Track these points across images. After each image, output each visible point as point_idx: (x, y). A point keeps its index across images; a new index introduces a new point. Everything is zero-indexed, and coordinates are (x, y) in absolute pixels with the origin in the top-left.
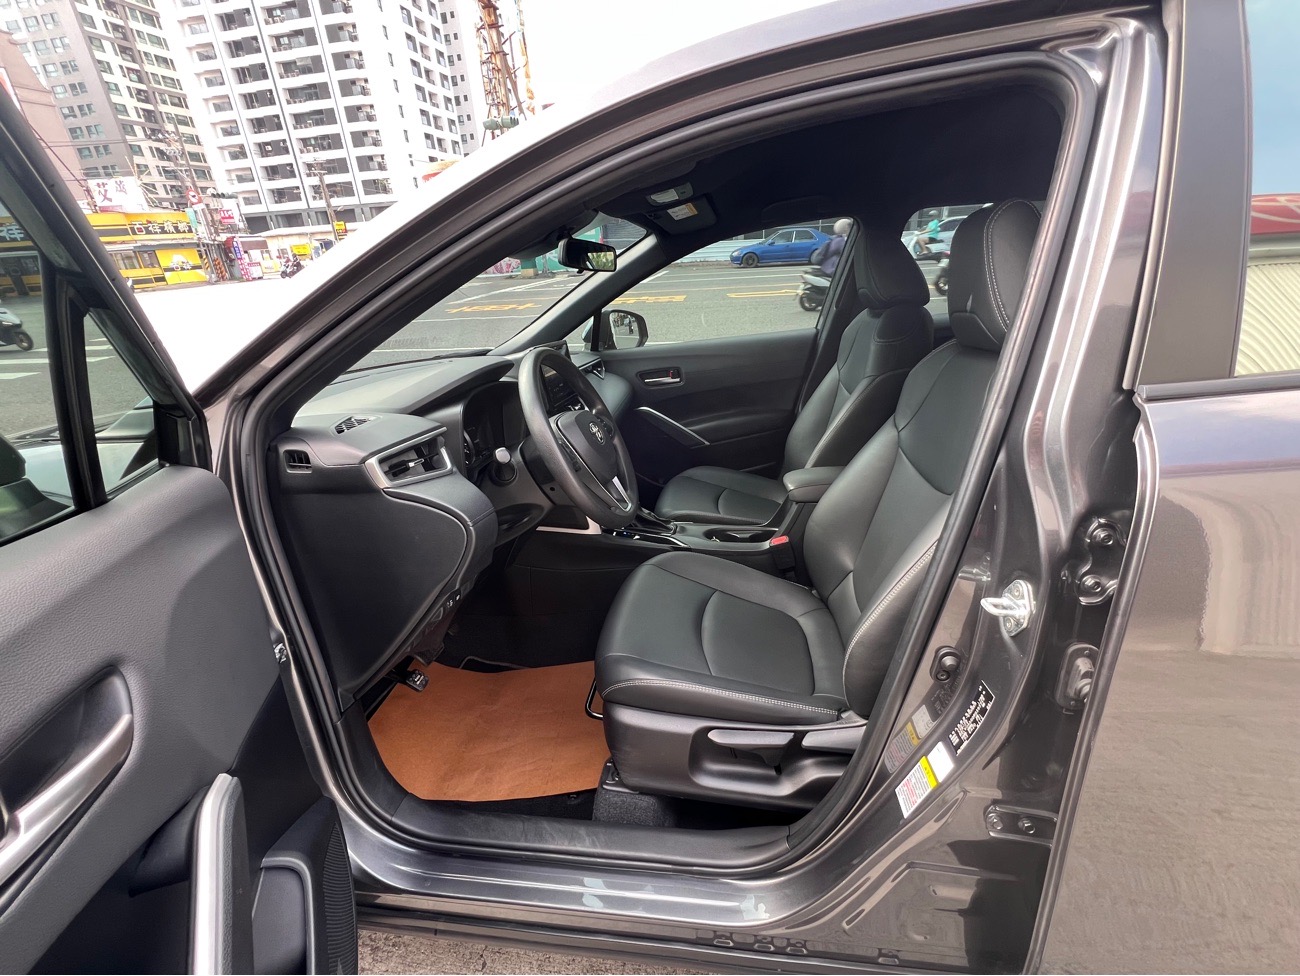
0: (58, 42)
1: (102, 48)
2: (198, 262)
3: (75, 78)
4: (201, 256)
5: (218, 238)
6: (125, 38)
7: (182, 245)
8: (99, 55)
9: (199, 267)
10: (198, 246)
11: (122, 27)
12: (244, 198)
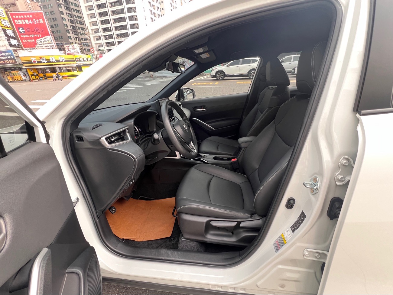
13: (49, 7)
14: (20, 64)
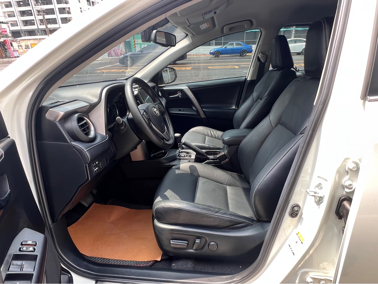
12: (11, 24)
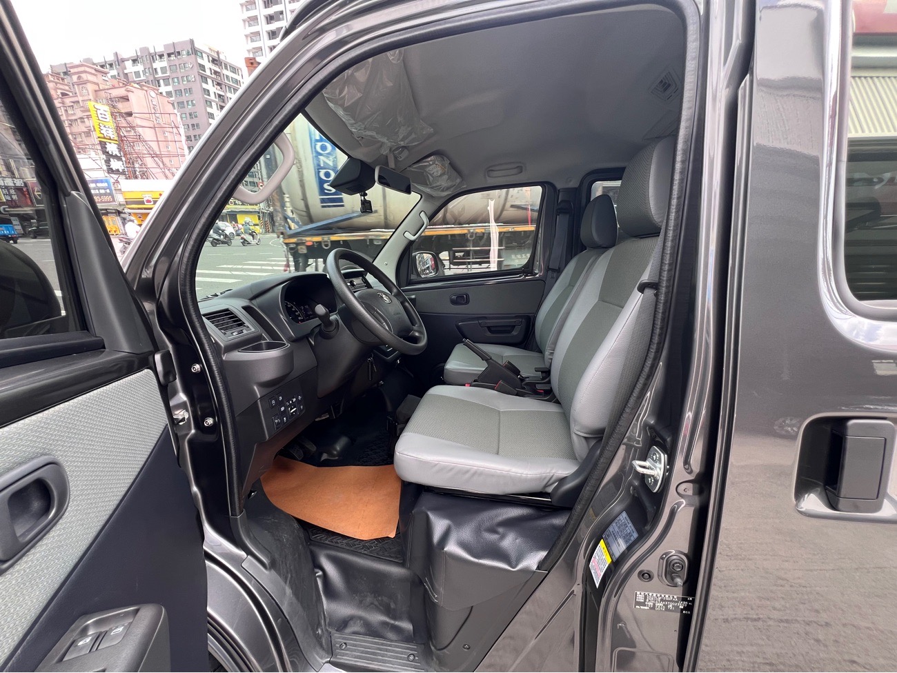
0: (190, 103)
1: (211, 106)
2: (257, 222)
3: (195, 121)
4: (259, 219)
5: (270, 210)
6: (224, 102)
7: (251, 212)
8: (209, 110)
9: (257, 225)
10: (259, 213)
11: (223, 96)
13: (188, 104)
14: (120, 205)
